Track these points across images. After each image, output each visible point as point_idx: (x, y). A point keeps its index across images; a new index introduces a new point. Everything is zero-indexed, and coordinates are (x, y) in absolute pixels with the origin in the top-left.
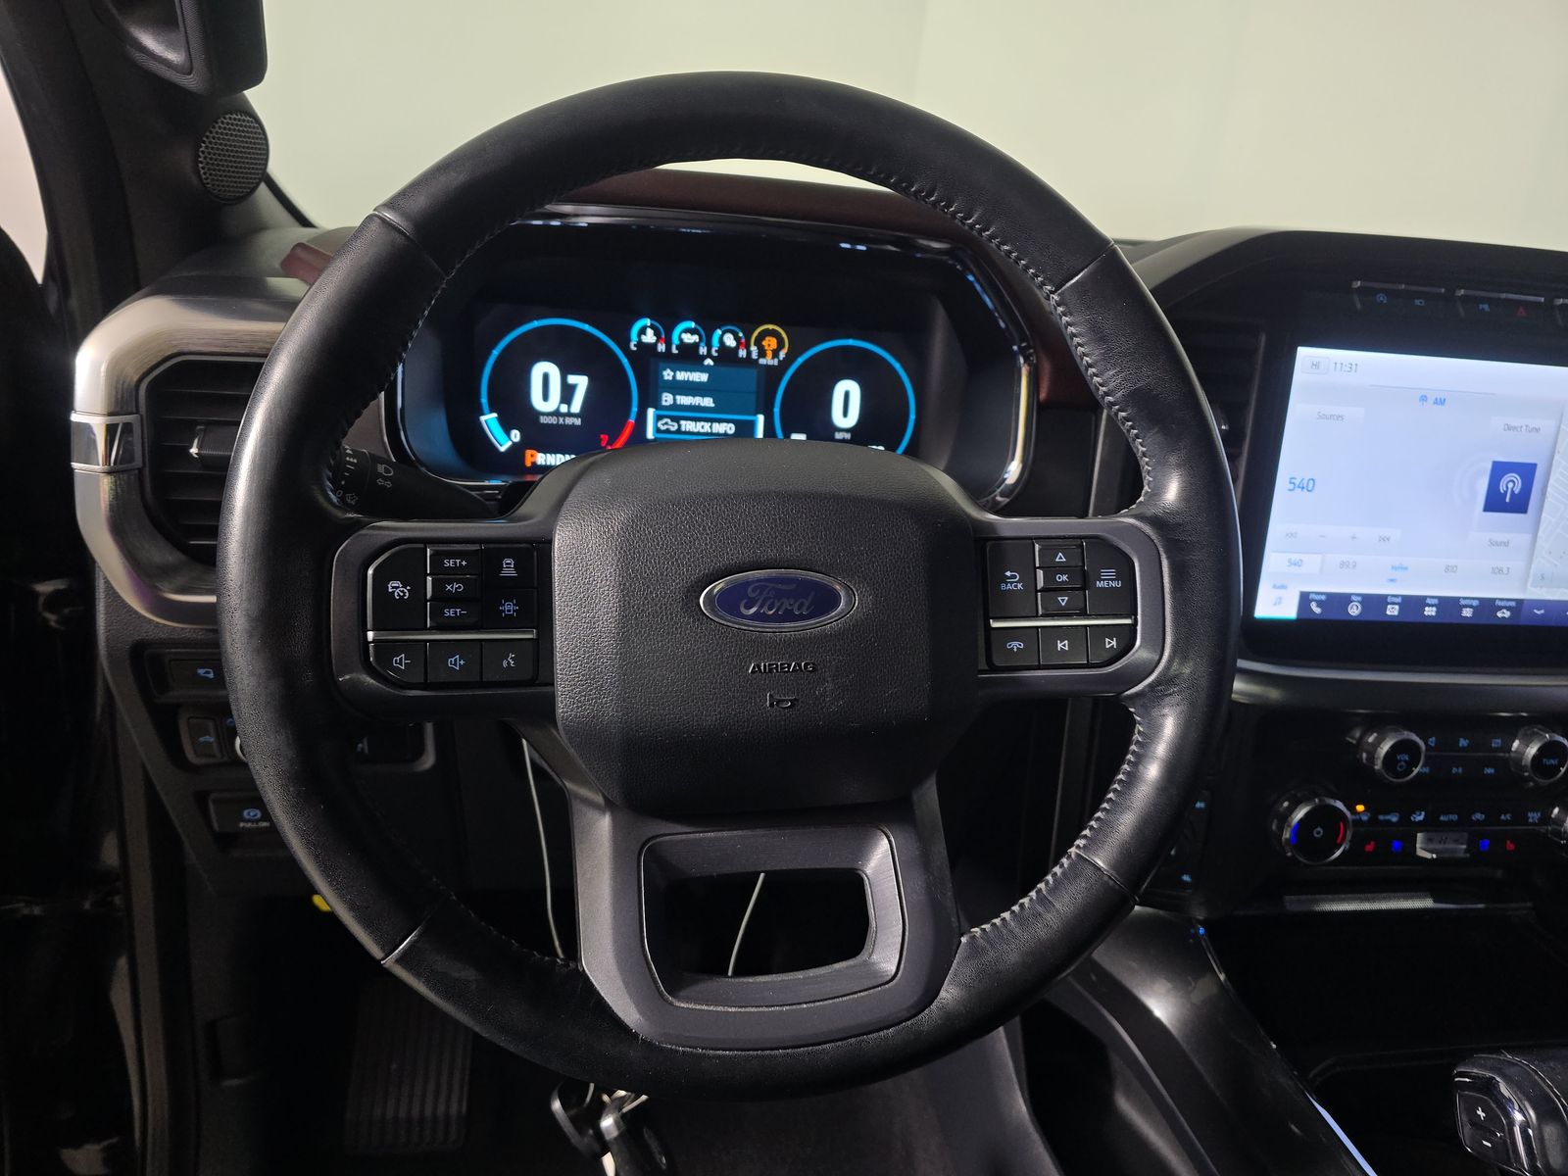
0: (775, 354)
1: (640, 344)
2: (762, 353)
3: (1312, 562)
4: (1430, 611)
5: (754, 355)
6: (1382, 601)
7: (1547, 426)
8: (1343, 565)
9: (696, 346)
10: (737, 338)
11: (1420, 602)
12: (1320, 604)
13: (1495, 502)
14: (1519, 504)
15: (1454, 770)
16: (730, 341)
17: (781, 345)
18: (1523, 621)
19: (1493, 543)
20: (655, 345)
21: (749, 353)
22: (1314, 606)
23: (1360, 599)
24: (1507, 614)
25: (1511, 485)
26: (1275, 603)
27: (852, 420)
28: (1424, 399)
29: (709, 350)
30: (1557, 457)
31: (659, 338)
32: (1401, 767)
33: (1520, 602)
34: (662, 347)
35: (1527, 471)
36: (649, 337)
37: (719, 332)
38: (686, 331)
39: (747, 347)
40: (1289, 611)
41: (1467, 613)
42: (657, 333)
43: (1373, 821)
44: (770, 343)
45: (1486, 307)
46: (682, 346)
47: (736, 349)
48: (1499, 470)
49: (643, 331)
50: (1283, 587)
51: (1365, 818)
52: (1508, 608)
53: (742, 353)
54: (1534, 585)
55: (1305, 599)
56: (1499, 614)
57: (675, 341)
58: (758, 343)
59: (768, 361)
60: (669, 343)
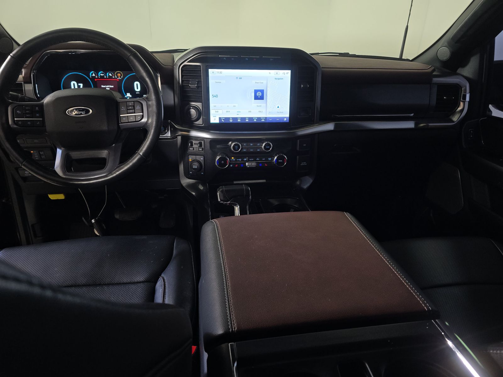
0: (120, 77)
1: (92, 76)
2: (118, 77)
3: (220, 111)
4: (247, 120)
5: (116, 77)
6: (236, 118)
7: (265, 82)
8: (227, 112)
9: (104, 76)
10: (112, 74)
11: (245, 118)
12: (223, 120)
13: (256, 98)
14: (262, 98)
15: (251, 150)
16: (110, 75)
17: (121, 75)
18: (267, 121)
19: (258, 106)
20: (95, 77)
21: (115, 77)
22: (222, 120)
23: (232, 118)
24: (264, 120)
25: (259, 94)
26: (214, 119)
27: (139, 90)
28: (237, 78)
29: (106, 77)
30: (268, 88)
31: (96, 75)
32: (236, 149)
33: (266, 118)
34: (97, 77)
35: (262, 91)
36: (94, 75)
37: (108, 73)
38: (101, 73)
39: (114, 76)
40: (217, 121)
41: (255, 120)
42: (95, 74)
43: (236, 161)
44: (119, 75)
45: (247, 59)
46: (101, 76)
47: (112, 76)
48: (256, 91)
49: (92, 74)
50: (215, 116)
51: (234, 160)
52: (264, 119)
53: (113, 77)
54: (268, 114)
55: (220, 118)
56: (262, 120)
57: (99, 75)
58: (116, 75)
59: (119, 78)
60: (98, 76)
